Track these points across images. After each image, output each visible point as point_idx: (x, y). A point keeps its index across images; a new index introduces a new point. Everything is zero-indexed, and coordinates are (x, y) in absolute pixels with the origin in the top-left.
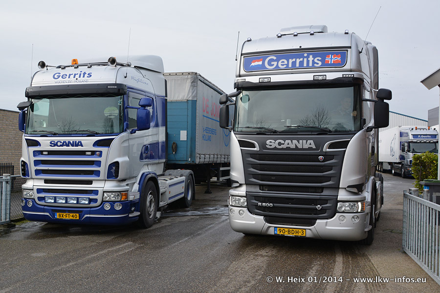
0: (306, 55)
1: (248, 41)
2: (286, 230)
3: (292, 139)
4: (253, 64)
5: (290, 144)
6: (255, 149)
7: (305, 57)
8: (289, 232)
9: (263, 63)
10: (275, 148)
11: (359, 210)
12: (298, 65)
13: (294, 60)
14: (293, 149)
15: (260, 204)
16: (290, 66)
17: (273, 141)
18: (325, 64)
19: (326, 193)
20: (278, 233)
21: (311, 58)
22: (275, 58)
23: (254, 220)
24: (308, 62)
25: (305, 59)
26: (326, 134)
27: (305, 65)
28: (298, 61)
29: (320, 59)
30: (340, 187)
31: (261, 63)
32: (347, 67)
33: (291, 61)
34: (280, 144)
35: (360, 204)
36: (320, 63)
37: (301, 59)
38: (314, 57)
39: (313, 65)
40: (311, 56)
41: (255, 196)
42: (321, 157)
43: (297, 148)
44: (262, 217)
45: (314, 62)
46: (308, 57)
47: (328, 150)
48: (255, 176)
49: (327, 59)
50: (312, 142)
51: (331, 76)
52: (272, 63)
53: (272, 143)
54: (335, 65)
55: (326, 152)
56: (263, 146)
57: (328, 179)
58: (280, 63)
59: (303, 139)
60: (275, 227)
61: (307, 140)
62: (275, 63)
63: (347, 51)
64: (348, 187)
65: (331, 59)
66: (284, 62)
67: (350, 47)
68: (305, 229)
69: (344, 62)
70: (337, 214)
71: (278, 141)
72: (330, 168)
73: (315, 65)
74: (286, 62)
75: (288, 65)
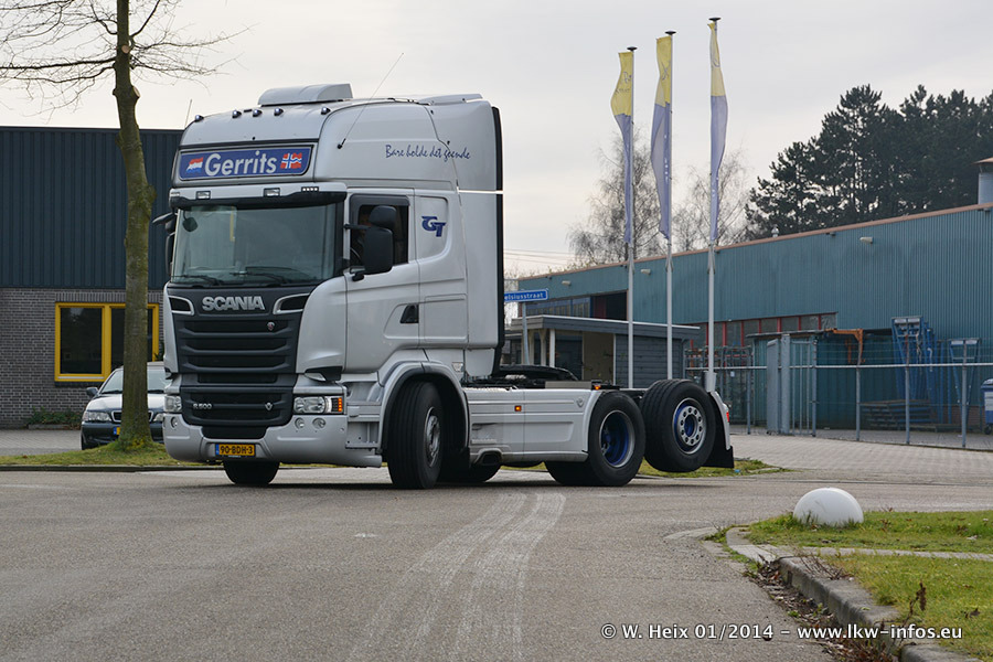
0: (258, 153)
1: (196, 121)
2: (230, 447)
3: (234, 295)
4: (191, 167)
5: (233, 302)
6: (189, 313)
7: (257, 157)
8: (233, 449)
9: (204, 165)
10: (214, 311)
11: (329, 410)
12: (245, 172)
13: (242, 161)
14: (236, 312)
15: (195, 405)
16: (236, 172)
17: (211, 299)
18: (280, 169)
19: (281, 382)
20: (220, 453)
21: (263, 160)
22: (218, 157)
23: (189, 434)
24: (259, 163)
25: (256, 160)
26: (279, 286)
27: (255, 171)
28: (247, 162)
29: (275, 160)
30: (297, 371)
31: (200, 165)
32: (309, 175)
33: (238, 163)
34: (220, 303)
35: (329, 399)
36: (274, 167)
37: (251, 161)
38: (268, 158)
39: (265, 172)
40: (264, 155)
41: (192, 393)
42: (271, 323)
43: (241, 310)
44: (200, 428)
45: (267, 167)
46: (260, 156)
47: (279, 312)
48: (192, 359)
49: (285, 161)
50: (259, 299)
51: (287, 190)
52: (215, 166)
53: (210, 302)
54: (293, 171)
55: (277, 315)
56: (199, 306)
57: (280, 359)
58: (224, 167)
59: (248, 295)
60: (217, 444)
61: (253, 295)
62: (217, 166)
63: (312, 146)
64: (308, 371)
65: (290, 161)
66: (228, 164)
67: (317, 140)
68: (254, 444)
69: (305, 166)
70: (294, 417)
71: (217, 299)
72: (282, 341)
73: (268, 171)
74: (231, 166)
75: (233, 170)
